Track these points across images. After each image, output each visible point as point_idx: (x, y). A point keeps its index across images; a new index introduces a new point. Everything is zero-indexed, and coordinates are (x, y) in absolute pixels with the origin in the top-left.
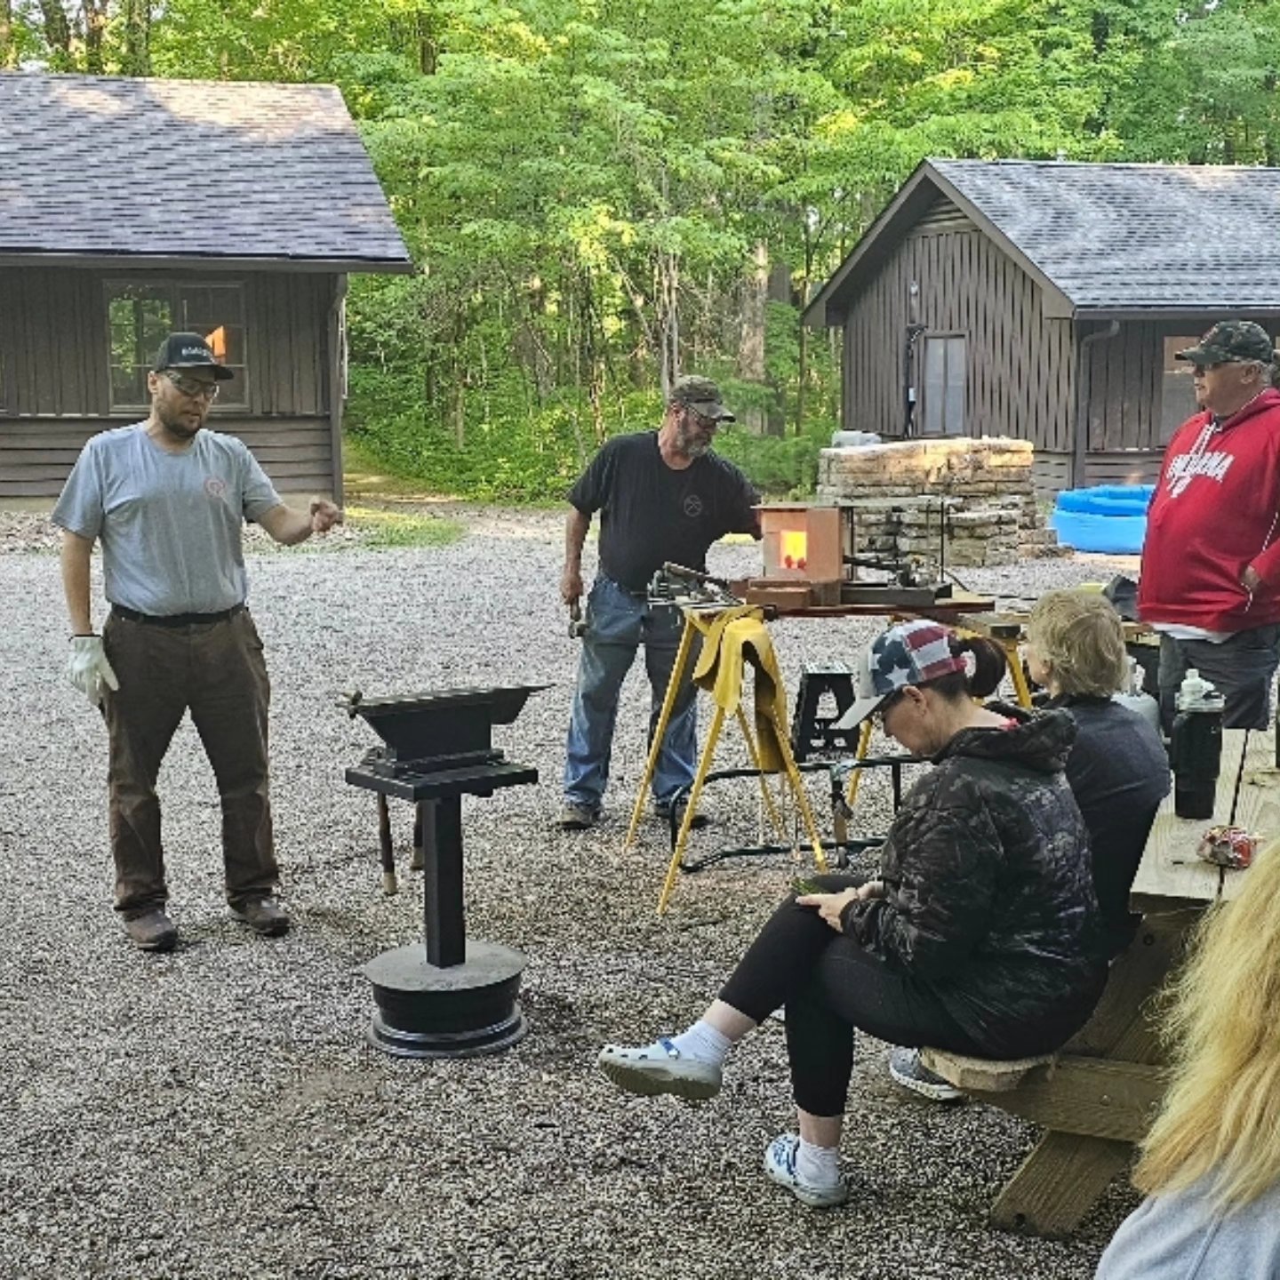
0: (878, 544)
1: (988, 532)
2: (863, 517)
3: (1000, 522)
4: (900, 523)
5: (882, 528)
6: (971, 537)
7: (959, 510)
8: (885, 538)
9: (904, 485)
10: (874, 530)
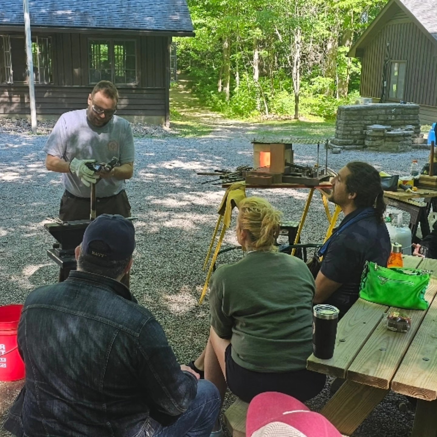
0: (357, 142)
1: (399, 139)
2: (352, 132)
3: (404, 135)
4: (366, 135)
5: (359, 136)
6: (393, 141)
7: (389, 131)
8: (360, 140)
9: (369, 120)
10: (356, 137)
